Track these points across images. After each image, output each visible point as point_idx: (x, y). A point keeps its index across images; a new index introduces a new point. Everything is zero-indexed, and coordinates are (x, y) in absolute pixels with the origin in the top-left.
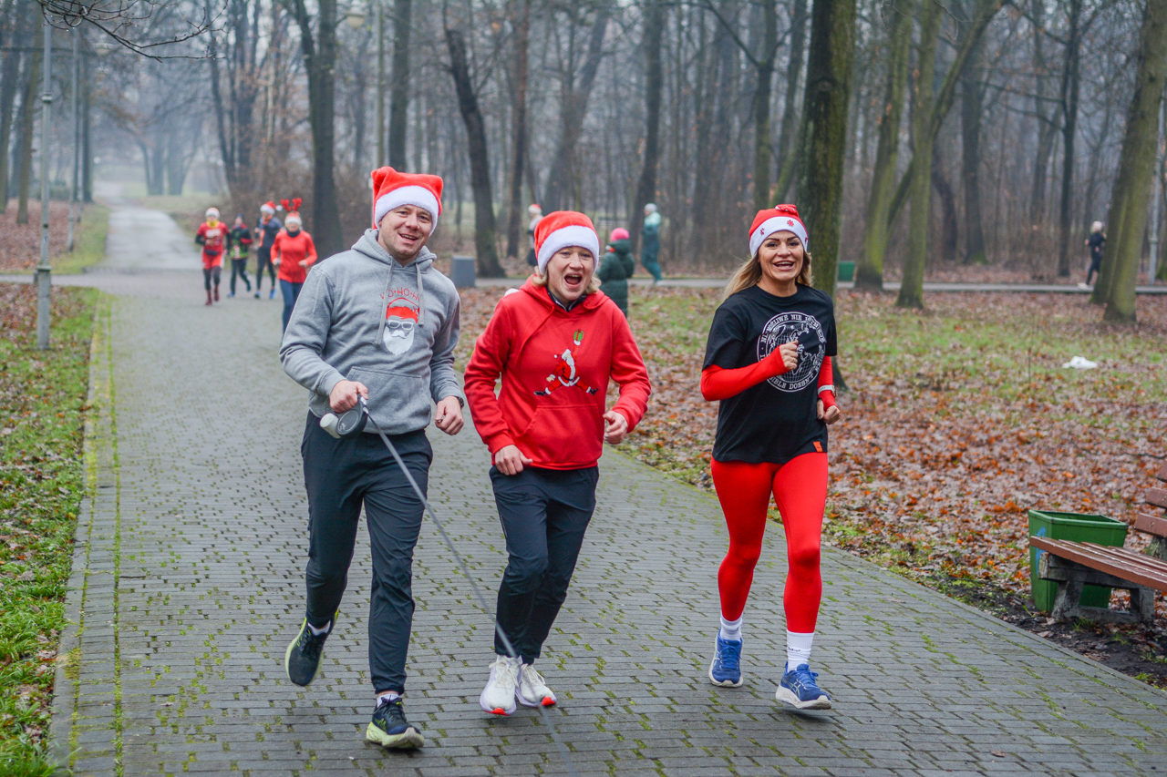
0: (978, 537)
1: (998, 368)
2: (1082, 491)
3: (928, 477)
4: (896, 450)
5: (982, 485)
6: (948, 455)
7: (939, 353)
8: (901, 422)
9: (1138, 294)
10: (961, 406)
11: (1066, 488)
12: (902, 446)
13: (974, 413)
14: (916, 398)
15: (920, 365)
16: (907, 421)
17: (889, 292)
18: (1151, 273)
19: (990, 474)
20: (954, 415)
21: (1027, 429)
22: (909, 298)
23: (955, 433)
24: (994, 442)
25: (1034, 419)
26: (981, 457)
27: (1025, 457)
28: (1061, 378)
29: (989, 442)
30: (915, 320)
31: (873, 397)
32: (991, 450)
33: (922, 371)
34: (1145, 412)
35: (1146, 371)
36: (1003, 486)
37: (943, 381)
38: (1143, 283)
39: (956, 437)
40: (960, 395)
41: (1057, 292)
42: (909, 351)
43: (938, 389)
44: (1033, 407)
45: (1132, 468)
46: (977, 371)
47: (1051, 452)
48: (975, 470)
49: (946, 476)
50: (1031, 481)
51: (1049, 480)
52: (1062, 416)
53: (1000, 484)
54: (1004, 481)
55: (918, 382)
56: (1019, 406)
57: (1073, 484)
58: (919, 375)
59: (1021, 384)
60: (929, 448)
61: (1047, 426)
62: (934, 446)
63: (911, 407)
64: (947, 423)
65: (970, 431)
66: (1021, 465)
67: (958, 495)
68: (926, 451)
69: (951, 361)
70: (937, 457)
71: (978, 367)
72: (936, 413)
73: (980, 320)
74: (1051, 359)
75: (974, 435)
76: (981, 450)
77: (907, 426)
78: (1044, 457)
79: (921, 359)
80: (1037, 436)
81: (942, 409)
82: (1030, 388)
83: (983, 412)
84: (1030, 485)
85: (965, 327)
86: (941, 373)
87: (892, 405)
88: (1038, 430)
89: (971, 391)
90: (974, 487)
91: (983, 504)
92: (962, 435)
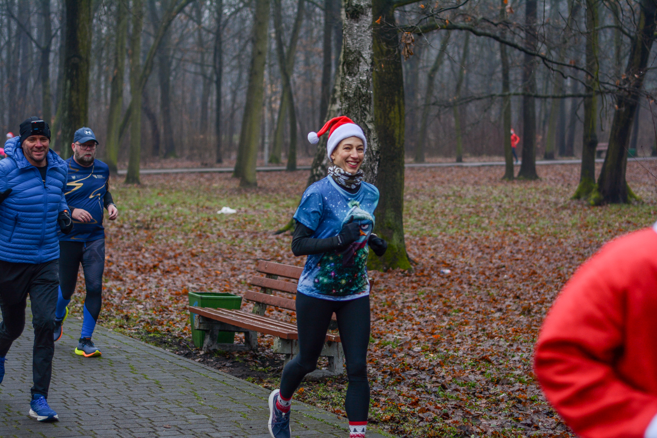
0: (165, 309)
1: (182, 215)
2: (225, 281)
3: (139, 278)
4: (122, 264)
5: (170, 280)
6: (151, 265)
7: (149, 208)
8: (127, 248)
9: (259, 171)
10: (160, 237)
11: (217, 280)
12: (126, 262)
13: (167, 241)
14: (135, 234)
15: (138, 215)
16: (129, 247)
17: (121, 176)
18: (266, 159)
19: (175, 274)
20: (156, 242)
21: (196, 248)
22: (132, 178)
23: (157, 253)
24: (178, 256)
25: (200, 243)
26: (170, 265)
27: (194, 264)
28: (216, 219)
29: (175, 257)
30: (135, 191)
31: (111, 235)
32: (176, 261)
33: (139, 219)
34: (261, 236)
35: (262, 213)
36: (181, 280)
37: (150, 224)
38: (262, 165)
39: (157, 255)
40: (160, 231)
41: (215, 172)
42: (132, 208)
43: (148, 228)
44: (200, 236)
45: (253, 266)
46: (170, 218)
47: (209, 260)
48: (166, 272)
49: (150, 276)
50: (197, 277)
51: (207, 275)
52: (216, 240)
53: (180, 280)
54: (183, 278)
55: (136, 225)
56: (192, 236)
57: (220, 277)
58: (137, 221)
59: (194, 224)
60: (141, 261)
61: (207, 246)
62: (145, 261)
63: (132, 239)
64: (152, 247)
65: (165, 251)
66: (192, 268)
67: (156, 287)
68: (140, 263)
69: (156, 212)
70: (145, 266)
71: (171, 215)
72: (147, 242)
73: (172, 189)
74: (211, 209)
75: (167, 253)
76: (170, 261)
77: (130, 250)
78: (205, 263)
79: (139, 212)
80: (203, 252)
81: (149, 239)
82: (199, 225)
83: (173, 240)
84: (196, 279)
85: (163, 194)
86: (149, 219)
87: (122, 239)
88: (202, 248)
89: (166, 229)
90: (165, 281)
91: (170, 290)
92: (160, 254)
